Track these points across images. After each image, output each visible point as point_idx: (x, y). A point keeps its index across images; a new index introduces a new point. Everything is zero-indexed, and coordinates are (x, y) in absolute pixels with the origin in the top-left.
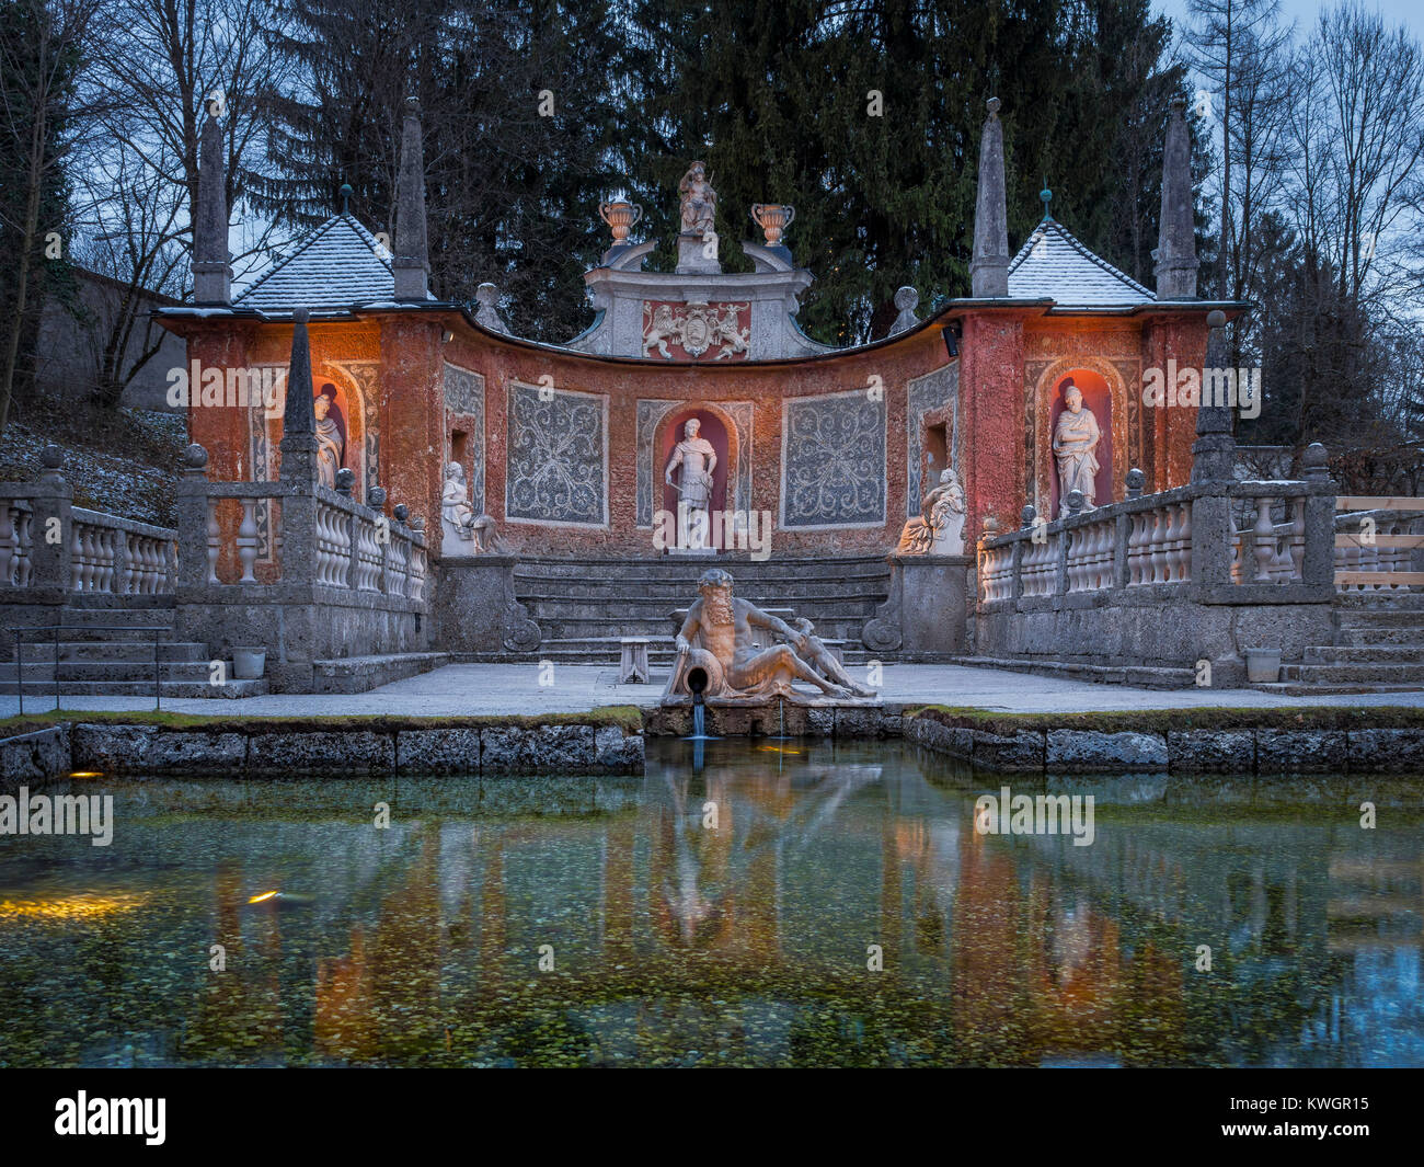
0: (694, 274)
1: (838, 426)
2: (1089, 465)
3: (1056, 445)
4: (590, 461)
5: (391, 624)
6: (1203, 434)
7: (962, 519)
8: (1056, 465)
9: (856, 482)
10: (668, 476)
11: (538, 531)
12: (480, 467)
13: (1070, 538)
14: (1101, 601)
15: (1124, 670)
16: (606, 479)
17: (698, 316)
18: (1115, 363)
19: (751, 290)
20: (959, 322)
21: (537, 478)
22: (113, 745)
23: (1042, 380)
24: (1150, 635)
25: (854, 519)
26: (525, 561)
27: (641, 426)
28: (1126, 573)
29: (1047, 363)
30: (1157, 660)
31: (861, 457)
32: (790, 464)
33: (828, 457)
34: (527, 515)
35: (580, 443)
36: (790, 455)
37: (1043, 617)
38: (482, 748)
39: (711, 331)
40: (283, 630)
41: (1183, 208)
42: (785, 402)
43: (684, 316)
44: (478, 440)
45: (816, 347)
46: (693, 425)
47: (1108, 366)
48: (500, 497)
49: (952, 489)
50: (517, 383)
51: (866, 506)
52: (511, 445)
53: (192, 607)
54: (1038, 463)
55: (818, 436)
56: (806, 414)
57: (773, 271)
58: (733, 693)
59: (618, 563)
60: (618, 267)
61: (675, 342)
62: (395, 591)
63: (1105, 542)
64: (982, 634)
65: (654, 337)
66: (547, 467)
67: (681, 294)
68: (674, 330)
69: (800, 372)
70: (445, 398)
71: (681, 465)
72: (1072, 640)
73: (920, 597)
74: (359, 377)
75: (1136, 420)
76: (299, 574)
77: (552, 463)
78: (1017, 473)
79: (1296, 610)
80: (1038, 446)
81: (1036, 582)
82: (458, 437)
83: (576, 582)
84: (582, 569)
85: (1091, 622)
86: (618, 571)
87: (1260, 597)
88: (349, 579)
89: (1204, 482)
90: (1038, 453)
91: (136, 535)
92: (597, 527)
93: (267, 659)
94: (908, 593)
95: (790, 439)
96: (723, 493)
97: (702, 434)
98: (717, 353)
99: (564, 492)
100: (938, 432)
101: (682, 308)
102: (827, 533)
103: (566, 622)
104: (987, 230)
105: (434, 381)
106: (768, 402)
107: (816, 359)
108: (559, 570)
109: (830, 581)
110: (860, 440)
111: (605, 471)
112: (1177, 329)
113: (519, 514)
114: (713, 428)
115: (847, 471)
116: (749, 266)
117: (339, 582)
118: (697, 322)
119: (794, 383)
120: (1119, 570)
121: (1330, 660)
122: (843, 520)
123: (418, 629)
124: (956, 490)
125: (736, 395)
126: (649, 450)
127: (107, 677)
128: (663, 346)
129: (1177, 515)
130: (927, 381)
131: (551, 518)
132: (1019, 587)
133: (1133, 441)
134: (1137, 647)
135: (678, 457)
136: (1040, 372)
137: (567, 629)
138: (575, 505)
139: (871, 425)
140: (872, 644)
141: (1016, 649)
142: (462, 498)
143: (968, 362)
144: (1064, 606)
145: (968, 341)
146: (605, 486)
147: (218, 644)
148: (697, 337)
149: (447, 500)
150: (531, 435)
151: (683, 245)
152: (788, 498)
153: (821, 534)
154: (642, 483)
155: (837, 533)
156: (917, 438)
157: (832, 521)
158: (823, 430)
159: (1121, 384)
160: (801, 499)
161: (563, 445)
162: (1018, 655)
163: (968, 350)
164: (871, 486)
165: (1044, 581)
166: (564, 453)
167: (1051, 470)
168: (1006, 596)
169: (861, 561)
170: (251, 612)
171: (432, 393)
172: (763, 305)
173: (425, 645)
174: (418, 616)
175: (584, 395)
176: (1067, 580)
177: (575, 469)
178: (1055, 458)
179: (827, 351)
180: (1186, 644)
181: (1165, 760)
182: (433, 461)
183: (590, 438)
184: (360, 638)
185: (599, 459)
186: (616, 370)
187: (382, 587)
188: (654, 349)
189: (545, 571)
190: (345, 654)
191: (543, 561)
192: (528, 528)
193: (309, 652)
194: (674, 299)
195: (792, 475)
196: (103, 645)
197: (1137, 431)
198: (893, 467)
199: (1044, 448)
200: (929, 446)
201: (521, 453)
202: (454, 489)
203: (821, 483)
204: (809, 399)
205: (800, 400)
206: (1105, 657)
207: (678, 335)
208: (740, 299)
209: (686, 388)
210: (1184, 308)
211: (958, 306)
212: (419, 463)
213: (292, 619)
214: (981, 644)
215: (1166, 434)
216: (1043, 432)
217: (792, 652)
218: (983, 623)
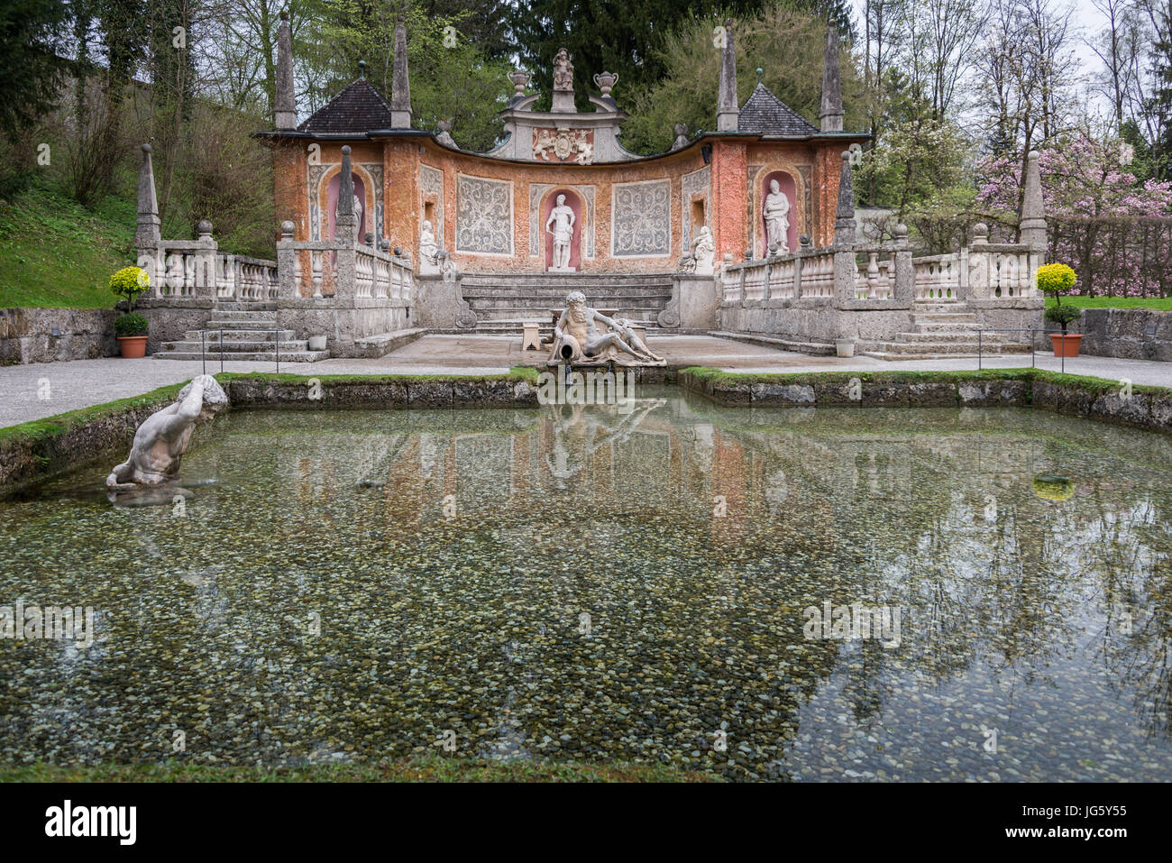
0: (561, 113)
1: (643, 200)
2: (783, 224)
3: (765, 213)
4: (503, 218)
5: (394, 315)
6: (839, 218)
7: (713, 254)
8: (765, 224)
9: (654, 232)
10: (548, 227)
11: (475, 258)
12: (441, 222)
13: (771, 269)
14: (787, 305)
15: (799, 344)
16: (512, 229)
17: (564, 137)
18: (797, 167)
19: (594, 122)
20: (711, 144)
21: (473, 229)
22: (254, 392)
23: (757, 177)
24: (813, 326)
25: (652, 252)
26: (467, 275)
27: (532, 199)
28: (801, 290)
29: (760, 167)
30: (817, 339)
31: (656, 218)
32: (616, 221)
33: (638, 217)
34: (467, 249)
35: (497, 209)
36: (616, 215)
37: (757, 312)
38: (454, 393)
39: (571, 145)
40: (338, 323)
41: (835, 81)
42: (613, 185)
43: (556, 136)
44: (439, 208)
45: (630, 155)
46: (561, 198)
47: (794, 169)
48: (452, 239)
49: (707, 236)
50: (461, 174)
51: (659, 245)
52: (458, 210)
53: (286, 310)
54: (755, 223)
55: (632, 205)
56: (625, 192)
57: (606, 112)
58: (586, 359)
59: (520, 276)
60: (518, 108)
61: (551, 151)
62: (395, 296)
63: (789, 272)
64: (725, 319)
65: (539, 148)
66: (478, 222)
67: (554, 124)
68: (550, 144)
69: (621, 169)
70: (421, 185)
71: (555, 221)
72: (772, 325)
73: (689, 299)
74: (371, 172)
75: (810, 199)
76: (347, 293)
77: (482, 220)
78: (743, 229)
79: (892, 313)
80: (755, 213)
81: (752, 291)
82: (428, 206)
83: (496, 288)
84: (499, 280)
85: (783, 317)
86: (520, 281)
87: (871, 306)
88: (372, 292)
89: (840, 244)
90: (755, 218)
91: (246, 264)
92: (508, 256)
93: (328, 339)
94: (683, 295)
95: (616, 207)
96: (579, 237)
97: (565, 203)
98: (574, 158)
99: (489, 236)
100: (699, 205)
101: (556, 132)
102: (638, 260)
103: (490, 311)
104: (725, 93)
105: (415, 175)
106: (604, 186)
107: (630, 162)
108: (486, 281)
109: (639, 288)
110: (656, 208)
111: (512, 224)
112: (832, 150)
113: (463, 249)
114: (572, 200)
115: (648, 225)
116: (592, 109)
117: (368, 294)
118: (563, 140)
119: (619, 176)
120: (797, 289)
121: (908, 340)
122: (647, 253)
123: (407, 316)
124: (709, 238)
125: (586, 181)
126: (537, 212)
127: (239, 350)
128: (544, 153)
129: (827, 260)
130: (693, 176)
131: (481, 251)
132: (745, 293)
133: (808, 211)
134: (806, 331)
135: (553, 216)
136: (755, 172)
137: (492, 315)
138: (495, 243)
139: (662, 199)
140: (663, 324)
141: (742, 329)
142: (432, 241)
143: (715, 166)
144: (769, 307)
145: (715, 155)
146: (512, 234)
147: (301, 331)
148: (563, 148)
149: (423, 242)
150: (470, 204)
151: (555, 97)
152: (616, 240)
153: (634, 260)
154: (533, 231)
155: (643, 260)
156: (688, 208)
157: (640, 253)
158: (635, 202)
159: (801, 179)
160: (623, 240)
161: (488, 210)
162: (744, 332)
163: (715, 160)
164: (662, 234)
165: (757, 291)
166: (488, 214)
167: (762, 226)
168: (737, 298)
169: (657, 276)
170: (319, 313)
171: (414, 182)
172: (601, 131)
173: (411, 324)
174: (407, 309)
175: (499, 181)
176: (770, 291)
177: (495, 223)
178: (765, 220)
179: (637, 157)
180: (832, 331)
181: (812, 400)
182: (415, 220)
183: (503, 206)
184: (378, 325)
185: (509, 217)
186: (517, 167)
187: (389, 295)
188: (539, 155)
189: (479, 281)
190: (371, 334)
191: (477, 276)
192: (468, 257)
193: (352, 335)
194: (551, 126)
195: (618, 227)
196: (237, 332)
197: (810, 205)
198: (675, 223)
199: (759, 214)
200: (694, 212)
201: (464, 214)
202: (426, 236)
203: (634, 232)
204: (627, 184)
205: (622, 185)
206: (790, 335)
207: (553, 147)
208: (587, 127)
209: (557, 178)
210: (836, 138)
211: (709, 136)
212: (407, 222)
213: (343, 317)
214: (724, 325)
215: (826, 207)
216: (758, 206)
217: (618, 336)
218: (725, 313)
